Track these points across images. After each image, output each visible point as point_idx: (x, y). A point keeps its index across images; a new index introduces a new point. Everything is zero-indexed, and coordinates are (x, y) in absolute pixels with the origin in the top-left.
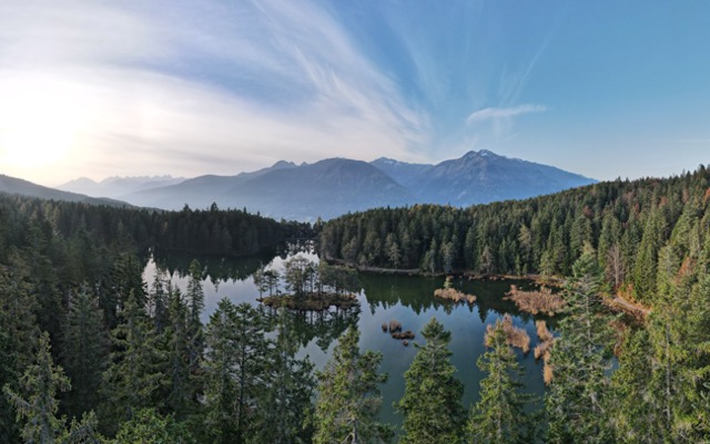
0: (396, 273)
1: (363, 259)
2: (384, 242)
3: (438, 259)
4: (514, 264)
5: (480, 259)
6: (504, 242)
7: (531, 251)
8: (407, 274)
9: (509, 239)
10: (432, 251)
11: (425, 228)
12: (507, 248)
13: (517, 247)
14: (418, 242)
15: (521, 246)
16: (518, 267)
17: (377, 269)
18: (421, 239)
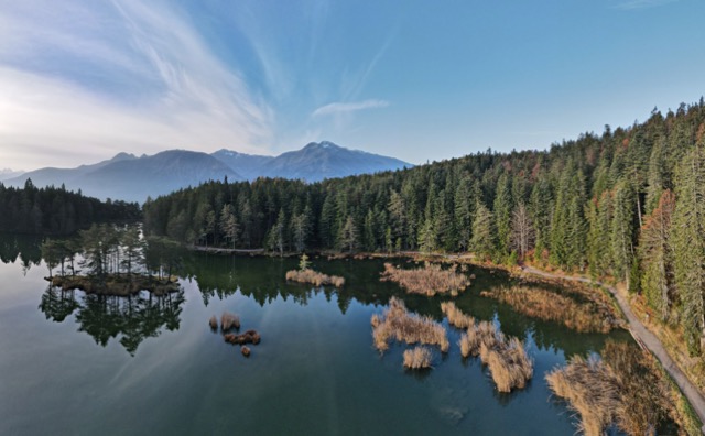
0: (233, 253)
1: (192, 236)
2: (219, 216)
3: (288, 235)
4: (384, 239)
5: (342, 233)
6: (370, 213)
7: (405, 224)
8: (248, 254)
9: (376, 209)
10: (280, 225)
11: (270, 199)
12: (375, 219)
13: (388, 218)
14: (261, 215)
15: (392, 217)
16: (389, 242)
17: (210, 249)
18: (265, 211)
